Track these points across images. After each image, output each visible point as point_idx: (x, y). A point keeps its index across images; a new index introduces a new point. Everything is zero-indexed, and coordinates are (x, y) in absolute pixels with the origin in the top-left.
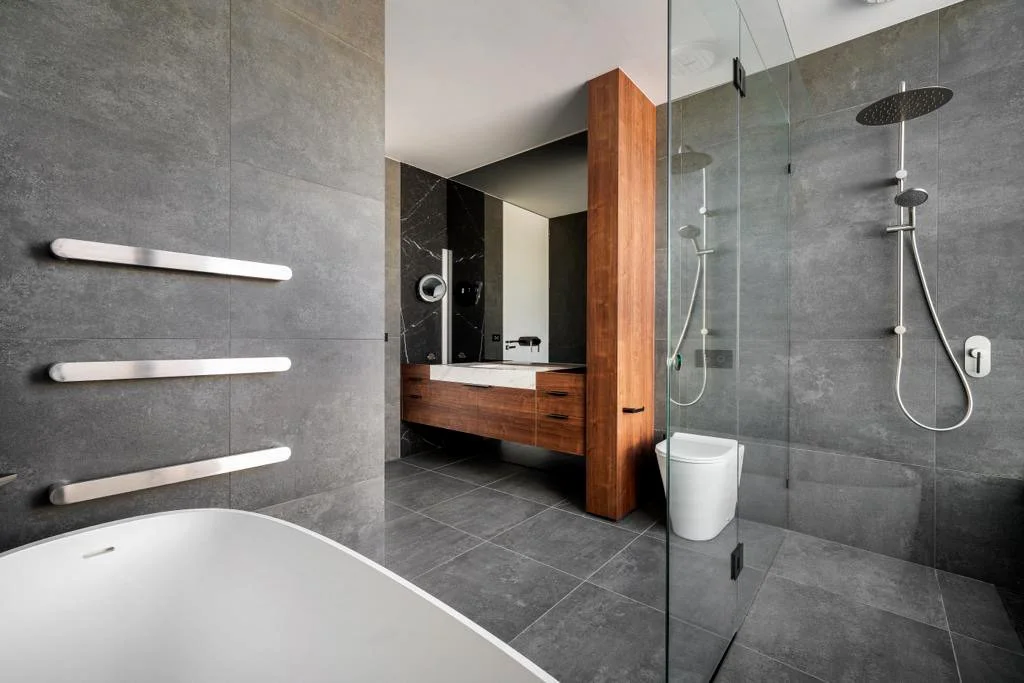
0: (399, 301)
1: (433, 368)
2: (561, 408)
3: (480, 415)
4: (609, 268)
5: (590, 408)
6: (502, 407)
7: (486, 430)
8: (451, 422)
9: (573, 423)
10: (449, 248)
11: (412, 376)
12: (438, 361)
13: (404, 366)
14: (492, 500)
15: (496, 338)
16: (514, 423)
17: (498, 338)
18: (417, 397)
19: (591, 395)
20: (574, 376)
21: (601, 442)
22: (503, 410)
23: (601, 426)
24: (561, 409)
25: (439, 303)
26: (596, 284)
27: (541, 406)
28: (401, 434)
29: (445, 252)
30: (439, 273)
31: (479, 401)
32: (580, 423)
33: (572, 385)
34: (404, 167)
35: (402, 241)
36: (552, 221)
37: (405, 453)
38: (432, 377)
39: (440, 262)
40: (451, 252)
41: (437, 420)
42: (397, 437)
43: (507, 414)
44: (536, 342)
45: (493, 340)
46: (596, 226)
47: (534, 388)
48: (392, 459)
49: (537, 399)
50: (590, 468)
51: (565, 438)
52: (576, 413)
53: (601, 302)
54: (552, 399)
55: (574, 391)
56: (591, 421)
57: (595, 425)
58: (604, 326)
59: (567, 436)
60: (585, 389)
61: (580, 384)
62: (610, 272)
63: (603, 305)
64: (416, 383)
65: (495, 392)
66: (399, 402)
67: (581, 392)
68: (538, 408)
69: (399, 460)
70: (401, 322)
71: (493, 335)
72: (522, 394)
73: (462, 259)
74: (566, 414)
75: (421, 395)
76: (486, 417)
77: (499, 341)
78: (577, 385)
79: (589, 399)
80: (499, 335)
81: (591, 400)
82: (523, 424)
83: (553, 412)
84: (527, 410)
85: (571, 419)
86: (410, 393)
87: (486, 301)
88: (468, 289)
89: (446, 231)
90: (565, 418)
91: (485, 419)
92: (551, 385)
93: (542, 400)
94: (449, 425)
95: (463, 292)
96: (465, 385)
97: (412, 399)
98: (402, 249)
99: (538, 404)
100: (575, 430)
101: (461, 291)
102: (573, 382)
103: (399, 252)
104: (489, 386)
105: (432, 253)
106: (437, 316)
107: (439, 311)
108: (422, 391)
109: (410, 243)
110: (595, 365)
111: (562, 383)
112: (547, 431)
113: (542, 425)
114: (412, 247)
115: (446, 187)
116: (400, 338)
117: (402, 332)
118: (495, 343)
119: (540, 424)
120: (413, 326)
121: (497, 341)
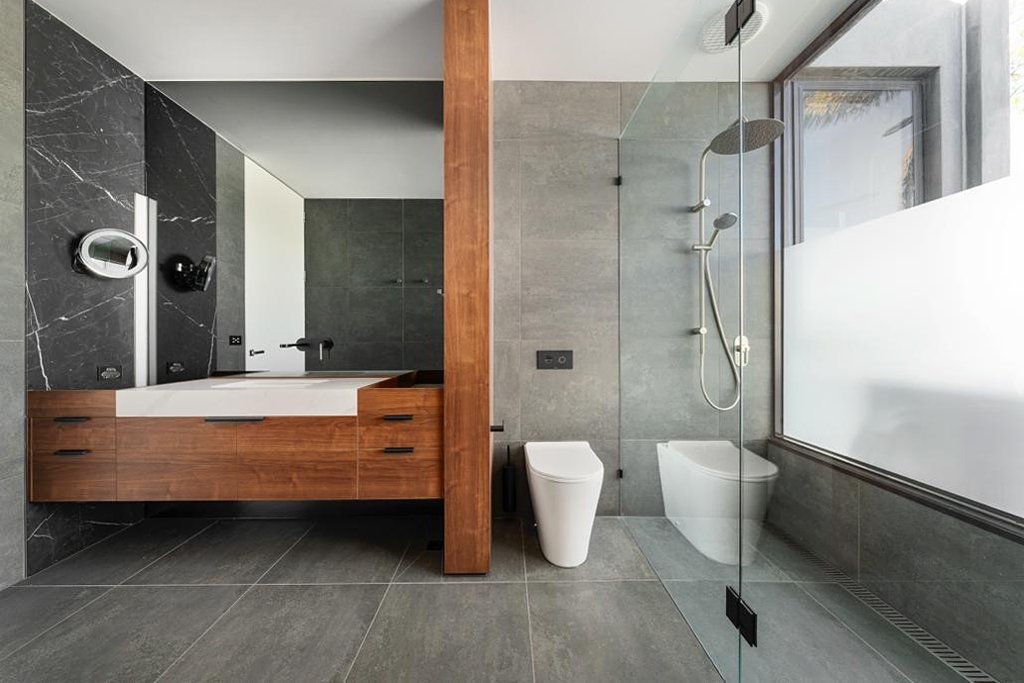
0: (20, 269)
1: (121, 395)
2: (401, 437)
3: (246, 466)
4: (476, 247)
5: (449, 433)
6: (291, 448)
7: (256, 489)
8: (172, 488)
9: (419, 457)
10: (149, 194)
12: (129, 382)
13: (35, 396)
15: (235, 340)
16: (317, 471)
17: (238, 340)
18: (76, 452)
19: (452, 418)
20: (422, 392)
21: (467, 475)
22: (293, 454)
23: (466, 455)
24: (402, 439)
25: (127, 284)
27: (366, 438)
28: (29, 529)
29: (140, 199)
31: (242, 444)
32: (433, 455)
33: (420, 404)
35: (28, 153)
38: (122, 412)
39: (131, 214)
40: (154, 203)
43: (299, 458)
44: (328, 345)
45: (231, 343)
47: (356, 414)
49: (359, 430)
50: (450, 513)
51: (408, 479)
52: (425, 446)
53: (464, 291)
54: (386, 427)
55: (423, 411)
56: (451, 450)
57: (458, 454)
59: (411, 475)
60: (442, 407)
61: (433, 402)
62: (477, 253)
63: (468, 295)
64: (76, 427)
65: (277, 425)
66: (21, 469)
67: (434, 412)
68: (362, 441)
69: (21, 583)
70: (28, 311)
71: (231, 337)
72: (333, 424)
73: (176, 218)
74: (409, 445)
75: (91, 447)
76: (256, 469)
77: (240, 344)
78: (428, 404)
79: (449, 421)
80: (240, 337)
81: (452, 422)
82: (335, 470)
83: (388, 445)
84: (339, 447)
85: (418, 451)
86: (58, 448)
87: (218, 288)
88: (189, 266)
89: (143, 166)
90: (409, 450)
91: (254, 472)
92: (385, 406)
93: (368, 429)
94: (168, 491)
95: (180, 269)
96: (208, 420)
97: (57, 456)
98: (30, 169)
99: (360, 437)
100: (425, 464)
101: (175, 267)
102: (422, 399)
103: (22, 171)
104: (265, 418)
105: (109, 193)
106: (122, 305)
107: (127, 295)
108: (91, 440)
109: (55, 161)
110: (457, 374)
111: (403, 402)
112: (376, 473)
113: (369, 466)
114: (59, 171)
115: (142, 93)
116: (23, 341)
117: (28, 330)
118: (233, 347)
119: (365, 464)
120: (63, 318)
121: (236, 344)
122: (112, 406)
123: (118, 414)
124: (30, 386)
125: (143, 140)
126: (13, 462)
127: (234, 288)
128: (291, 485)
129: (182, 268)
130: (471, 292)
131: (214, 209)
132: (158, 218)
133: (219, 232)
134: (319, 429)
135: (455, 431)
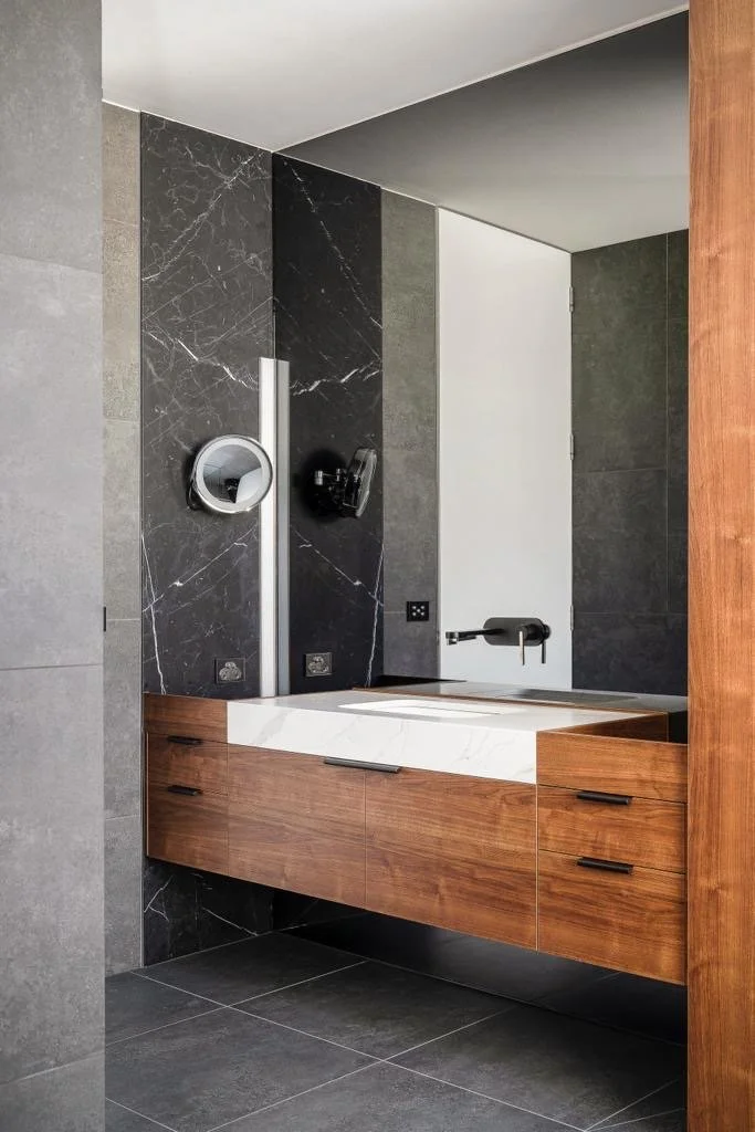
0: (135, 515)
1: (235, 708)
2: (610, 838)
3: (372, 851)
5: (698, 845)
6: (436, 831)
8: (289, 870)
10: (279, 354)
11: (174, 732)
12: (248, 689)
13: (151, 701)
14: (408, 1105)
15: (418, 611)
16: (475, 880)
17: (423, 611)
18: (188, 791)
19: (704, 808)
20: (648, 749)
21: (732, 943)
22: (439, 841)
23: (730, 898)
24: (613, 845)
25: (252, 517)
26: (716, 478)
27: (550, 831)
28: (146, 897)
29: (267, 366)
30: (253, 431)
31: (369, 810)
32: (666, 887)
33: (645, 775)
34: (149, 123)
35: (144, 339)
36: (581, 260)
37: (156, 951)
38: (236, 736)
39: (254, 397)
40: (285, 365)
41: (248, 861)
42: (133, 908)
43: (449, 851)
44: (537, 633)
45: (410, 618)
46: (717, 308)
47: (532, 779)
48: (119, 968)
49: (540, 813)
51: (623, 929)
52: (656, 855)
53: (729, 531)
54: (586, 815)
55: (650, 790)
56: (702, 883)
57: (713, 894)
58: (739, 605)
59: (630, 923)
61: (667, 773)
63: (736, 541)
64: (187, 752)
65: (417, 785)
66: (138, 805)
67: (671, 795)
68: (544, 837)
69: (138, 971)
70: (144, 574)
71: (409, 605)
72: (499, 795)
73: (317, 383)
74: (624, 858)
75: (202, 786)
76: (390, 858)
77: (426, 618)
78: (660, 776)
79: (698, 818)
80: (426, 604)
81: (703, 820)
82: (501, 884)
83: (588, 853)
84: (509, 841)
85: (643, 876)
86: (171, 782)
87: (386, 503)
88: (334, 473)
89: (270, 304)
90: (623, 869)
91: (386, 863)
92: (582, 772)
93: (554, 815)
94: (283, 875)
95: (320, 482)
96: (331, 762)
97: (171, 794)
98: (145, 363)
99: (541, 827)
100: (653, 906)
101: (313, 478)
102: (648, 764)
103: (137, 371)
104: (401, 770)
105: (227, 370)
106: (244, 555)
107: (249, 537)
108: (203, 774)
109: (168, 343)
110: (713, 717)
111: (614, 766)
112: (568, 906)
113: (556, 889)
114: (173, 356)
115: (270, 177)
116: (139, 619)
117: (144, 604)
118: (413, 624)
119: (548, 885)
120: (178, 584)
121: (419, 618)
122: (222, 726)
123: (231, 740)
124: (146, 686)
125: (271, 260)
126: (131, 795)
127: (417, 500)
128: (437, 901)
129: (324, 478)
130: (741, 535)
131: (378, 347)
132: (292, 391)
133: (387, 390)
134: (477, 802)
135: (710, 843)
